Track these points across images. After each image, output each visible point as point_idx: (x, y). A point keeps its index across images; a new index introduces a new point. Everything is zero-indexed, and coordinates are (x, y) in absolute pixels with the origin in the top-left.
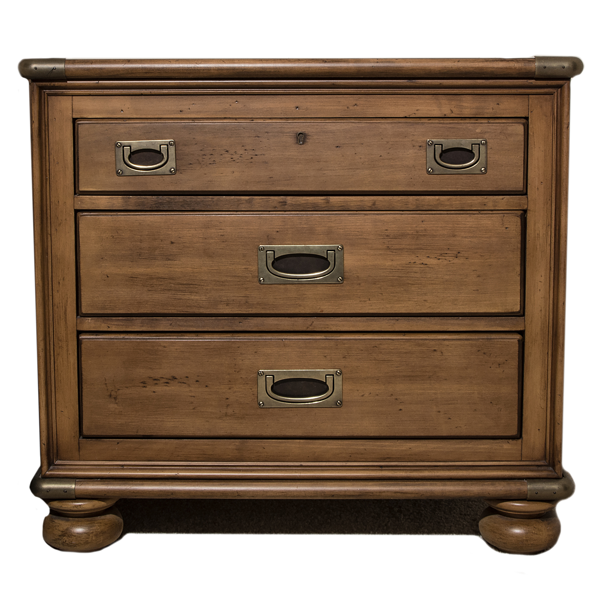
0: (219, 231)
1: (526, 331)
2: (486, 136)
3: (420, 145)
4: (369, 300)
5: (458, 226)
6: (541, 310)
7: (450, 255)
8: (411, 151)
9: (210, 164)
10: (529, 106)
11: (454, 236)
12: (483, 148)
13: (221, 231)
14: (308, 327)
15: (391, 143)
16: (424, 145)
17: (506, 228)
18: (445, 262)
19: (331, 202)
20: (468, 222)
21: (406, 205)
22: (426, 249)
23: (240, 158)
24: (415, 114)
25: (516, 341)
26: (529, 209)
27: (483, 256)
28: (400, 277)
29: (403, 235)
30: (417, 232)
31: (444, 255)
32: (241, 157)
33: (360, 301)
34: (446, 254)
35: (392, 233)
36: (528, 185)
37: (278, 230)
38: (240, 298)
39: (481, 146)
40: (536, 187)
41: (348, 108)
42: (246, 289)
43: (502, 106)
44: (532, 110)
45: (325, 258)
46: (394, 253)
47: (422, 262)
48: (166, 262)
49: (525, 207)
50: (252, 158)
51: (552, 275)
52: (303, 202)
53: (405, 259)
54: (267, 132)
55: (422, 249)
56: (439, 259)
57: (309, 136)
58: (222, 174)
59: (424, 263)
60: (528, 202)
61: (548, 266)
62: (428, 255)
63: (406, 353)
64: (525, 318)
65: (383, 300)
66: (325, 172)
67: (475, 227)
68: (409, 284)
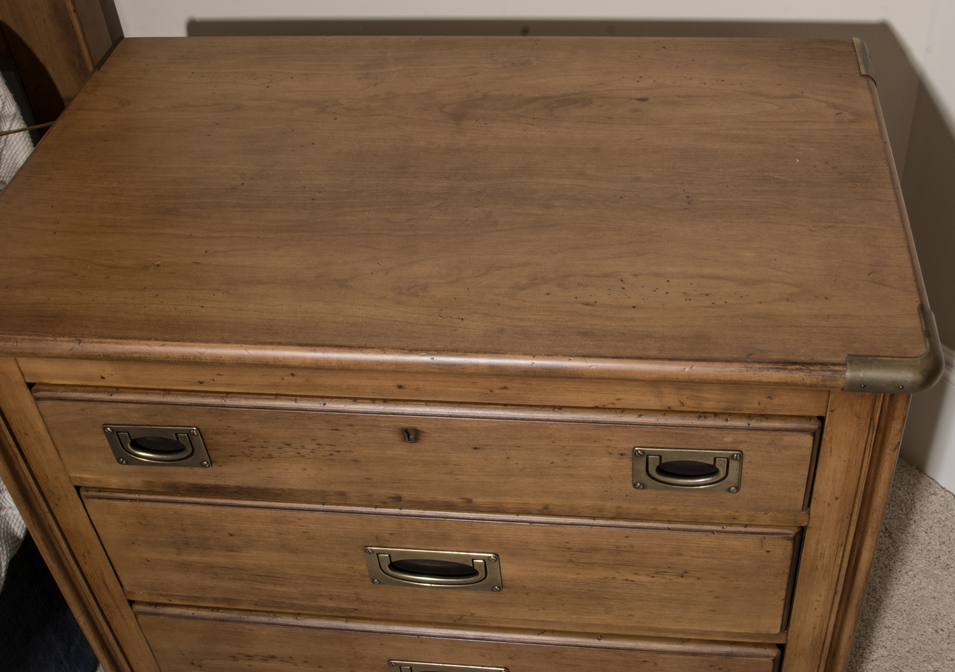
0: (299, 527)
1: (787, 645)
2: (741, 447)
3: (621, 452)
4: (544, 609)
5: (686, 545)
6: (814, 628)
7: (671, 574)
8: (605, 459)
9: (264, 458)
10: (828, 402)
11: (680, 555)
12: (734, 465)
13: (302, 527)
14: (455, 621)
15: (569, 448)
16: (629, 453)
17: (768, 552)
18: (664, 581)
19: (474, 502)
20: (703, 541)
21: (600, 511)
22: (632, 566)
23: (311, 454)
24: (613, 404)
25: (770, 660)
26: (809, 525)
27: (726, 578)
28: (591, 591)
29: (595, 550)
30: (618, 548)
31: (661, 573)
32: (313, 452)
33: (529, 609)
34: (665, 572)
35: (576, 546)
36: (813, 499)
37: (391, 532)
38: (349, 594)
39: (731, 461)
40: (827, 503)
41: (491, 391)
42: (356, 587)
43: (776, 401)
44: (833, 409)
45: (470, 566)
46: (580, 567)
47: (625, 578)
48: (229, 553)
49: (804, 524)
50: (331, 454)
51: (837, 600)
52: (428, 499)
53: (598, 574)
54: (351, 425)
55: (626, 565)
56: (653, 577)
57: (423, 432)
58: (286, 470)
59: (629, 579)
60: (809, 518)
61: (834, 586)
62: (636, 572)
63: (601, 661)
64: (788, 633)
65: (565, 610)
66: (458, 477)
67: (714, 548)
68: (604, 598)
